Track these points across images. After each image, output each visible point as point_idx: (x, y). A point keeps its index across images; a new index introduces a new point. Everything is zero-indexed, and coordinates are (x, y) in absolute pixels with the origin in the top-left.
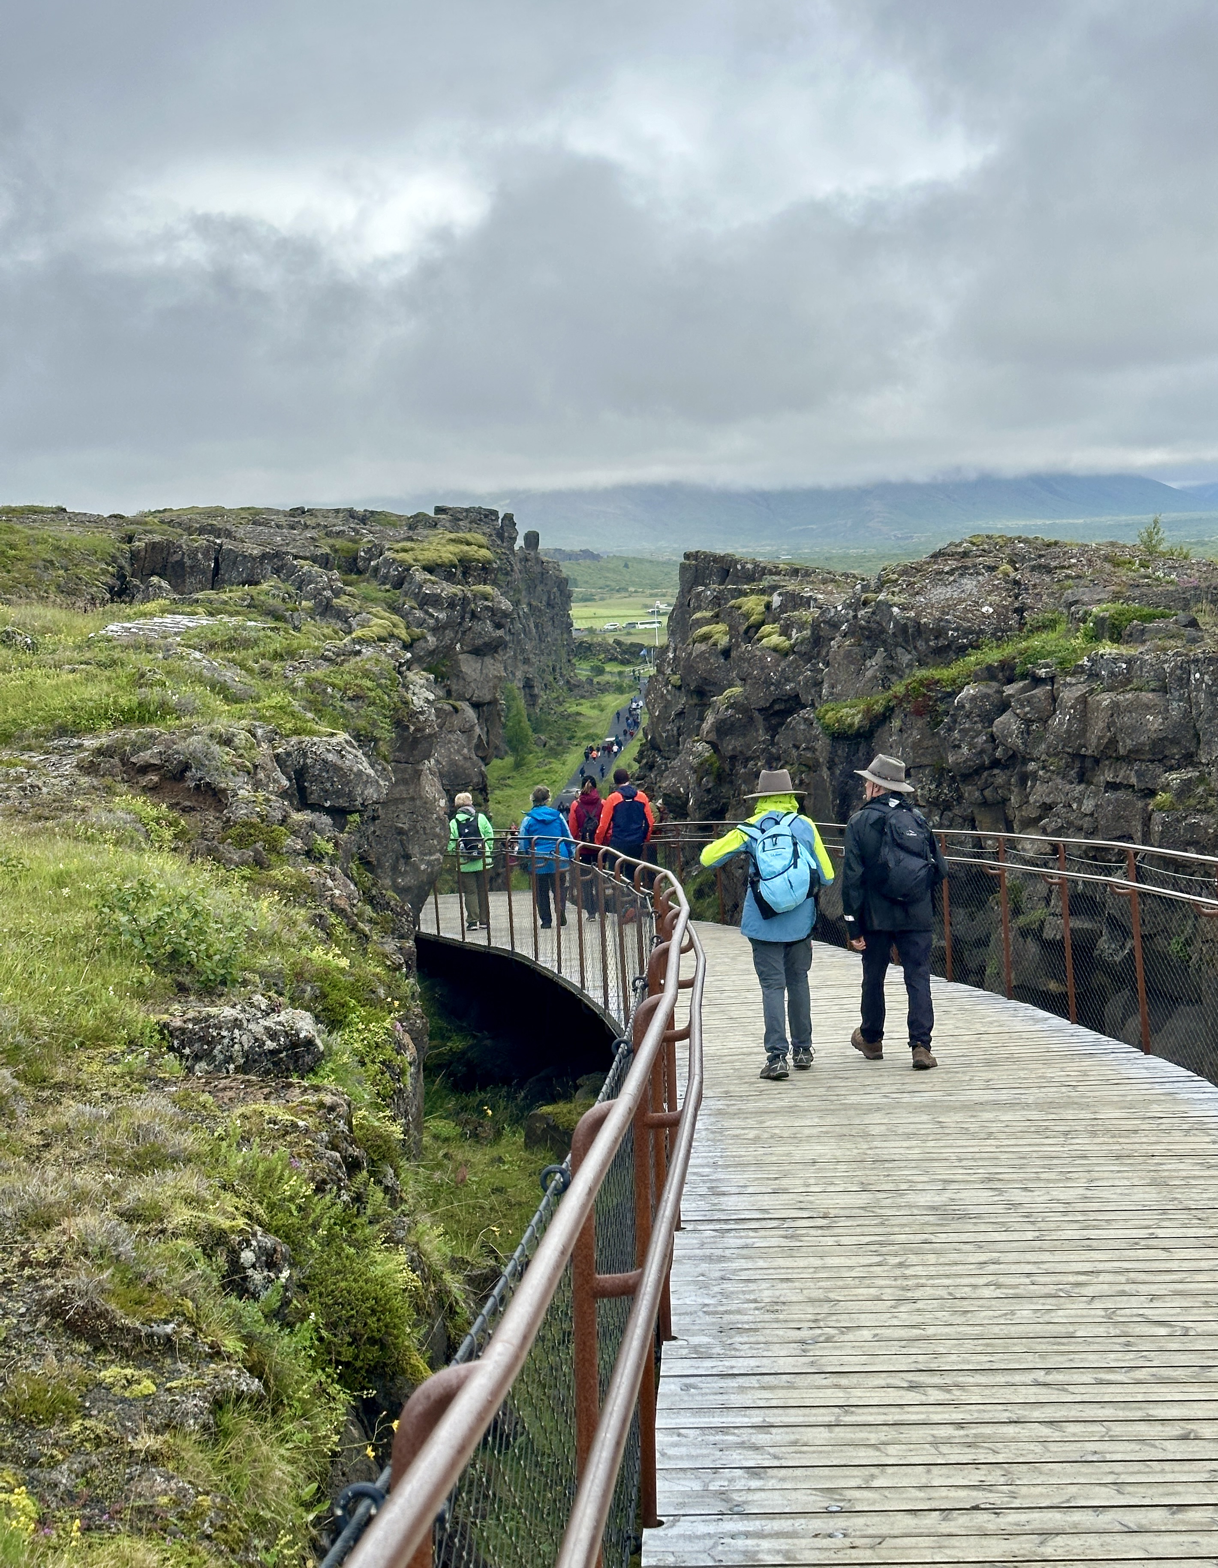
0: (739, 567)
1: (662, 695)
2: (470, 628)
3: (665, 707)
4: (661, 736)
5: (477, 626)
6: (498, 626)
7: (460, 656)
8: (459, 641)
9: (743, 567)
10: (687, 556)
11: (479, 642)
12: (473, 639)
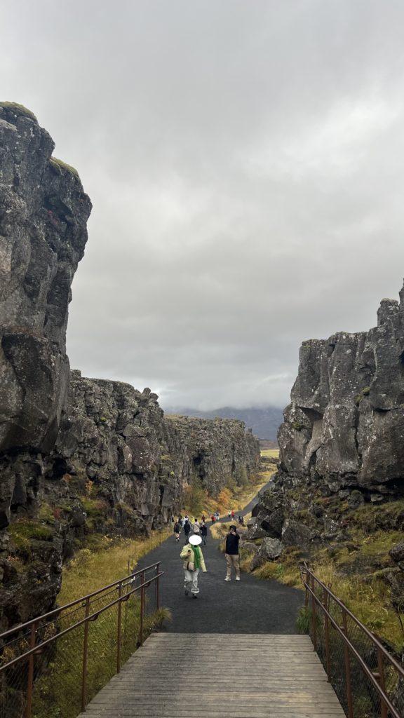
0: (344, 337)
1: (288, 436)
3: (291, 443)
4: (288, 462)
9: (347, 337)
10: (304, 344)
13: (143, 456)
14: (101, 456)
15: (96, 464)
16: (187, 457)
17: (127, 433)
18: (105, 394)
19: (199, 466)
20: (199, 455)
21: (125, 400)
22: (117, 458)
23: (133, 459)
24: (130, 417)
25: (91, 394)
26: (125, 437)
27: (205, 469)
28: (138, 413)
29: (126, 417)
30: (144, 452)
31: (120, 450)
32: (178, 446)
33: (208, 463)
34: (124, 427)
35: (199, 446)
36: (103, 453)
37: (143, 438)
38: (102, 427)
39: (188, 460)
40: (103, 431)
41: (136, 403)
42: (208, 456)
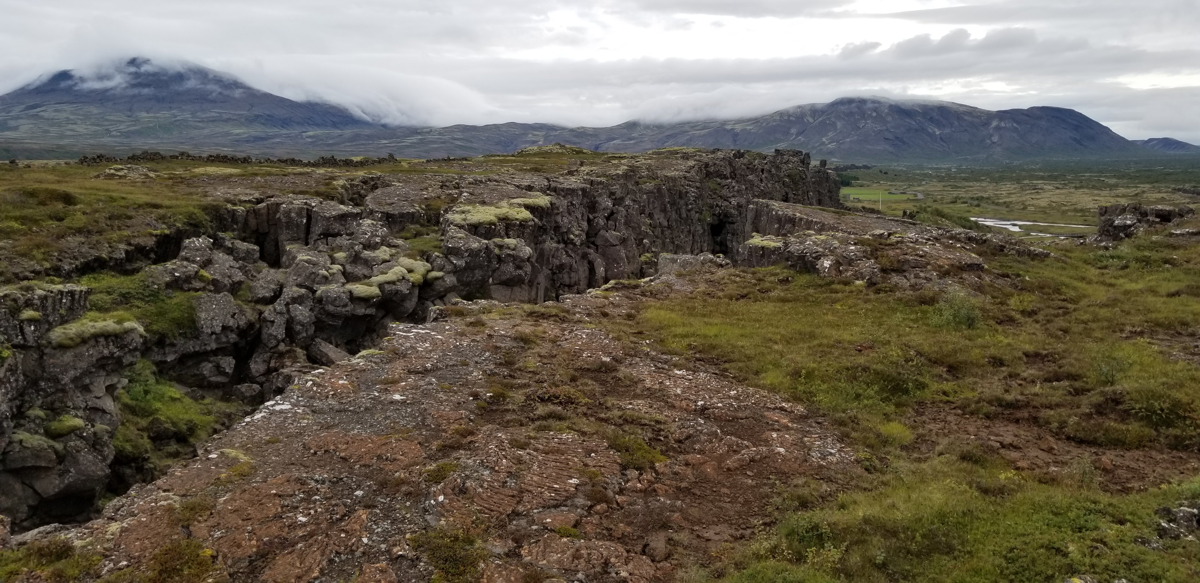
2: (498, 268)
5: (504, 267)
6: (519, 267)
7: (492, 287)
8: (491, 276)
11: (504, 278)
12: (500, 276)
13: (617, 268)
14: (570, 278)
15: (565, 285)
16: (699, 228)
17: (599, 242)
18: (572, 204)
19: (719, 239)
20: (721, 221)
21: (596, 202)
22: (587, 272)
23: (606, 271)
24: (602, 222)
25: (558, 214)
26: (597, 246)
27: (728, 243)
28: (612, 213)
29: (597, 223)
30: (618, 263)
31: (591, 264)
32: (684, 215)
33: (733, 234)
34: (596, 234)
35: (720, 207)
36: (573, 274)
37: (617, 247)
38: (571, 246)
39: (701, 231)
40: (571, 250)
41: (610, 204)
42: (733, 223)
